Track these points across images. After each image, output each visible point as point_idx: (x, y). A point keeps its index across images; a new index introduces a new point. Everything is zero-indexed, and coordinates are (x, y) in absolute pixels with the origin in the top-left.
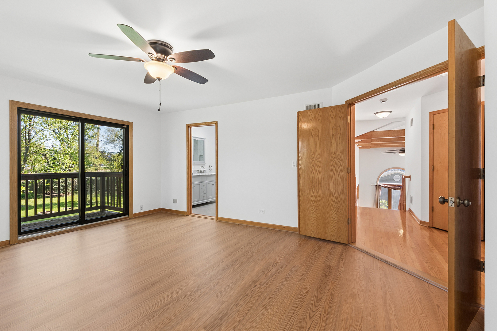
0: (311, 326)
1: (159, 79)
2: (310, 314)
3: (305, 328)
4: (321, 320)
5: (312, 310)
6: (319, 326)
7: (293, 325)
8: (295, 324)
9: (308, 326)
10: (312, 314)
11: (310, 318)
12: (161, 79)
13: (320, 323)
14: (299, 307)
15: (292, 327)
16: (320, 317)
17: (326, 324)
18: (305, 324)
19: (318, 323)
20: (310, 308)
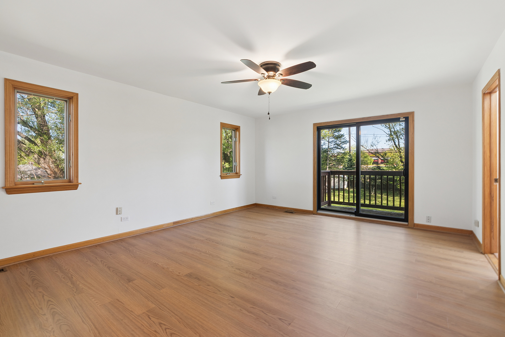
0: (152, 321)
1: (269, 93)
2: (165, 325)
3: (153, 316)
4: (150, 330)
5: (168, 329)
6: (147, 326)
7: (162, 310)
8: (163, 311)
9: (152, 319)
10: (164, 327)
11: (160, 324)
12: (271, 92)
13: (149, 328)
14: (180, 320)
15: (160, 309)
16: (155, 331)
17: (144, 332)
18: (157, 318)
19: (150, 326)
20: (173, 328)
